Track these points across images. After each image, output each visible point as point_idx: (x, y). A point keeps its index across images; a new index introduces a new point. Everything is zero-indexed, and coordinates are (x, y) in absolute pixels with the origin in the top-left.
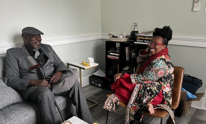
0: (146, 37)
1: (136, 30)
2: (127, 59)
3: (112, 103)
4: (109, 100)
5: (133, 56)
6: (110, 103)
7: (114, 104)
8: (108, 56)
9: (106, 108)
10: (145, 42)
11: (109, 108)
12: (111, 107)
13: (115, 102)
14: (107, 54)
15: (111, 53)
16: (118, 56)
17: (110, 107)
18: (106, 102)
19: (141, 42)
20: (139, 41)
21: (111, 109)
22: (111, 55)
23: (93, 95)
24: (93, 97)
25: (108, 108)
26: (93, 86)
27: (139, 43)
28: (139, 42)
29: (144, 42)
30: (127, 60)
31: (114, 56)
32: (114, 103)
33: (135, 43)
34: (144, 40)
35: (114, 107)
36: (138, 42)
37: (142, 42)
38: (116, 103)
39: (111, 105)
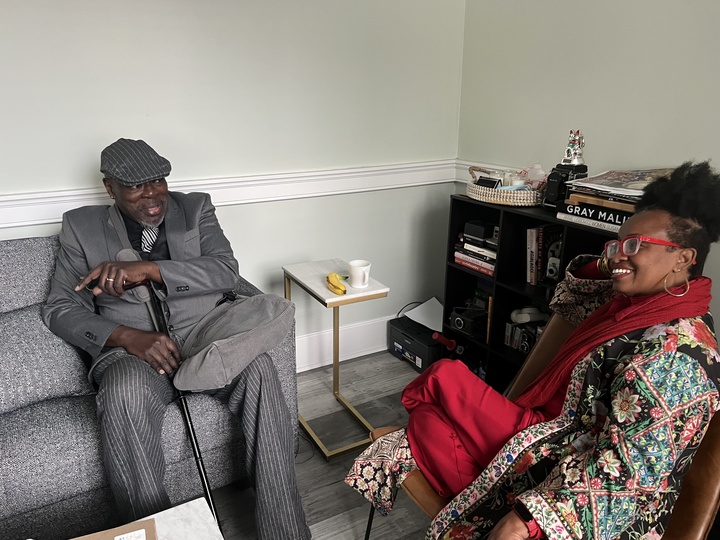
0: (607, 199)
1: (575, 162)
2: (530, 277)
3: (381, 469)
4: (370, 456)
5: (551, 271)
6: (376, 470)
7: (386, 477)
8: (457, 254)
9: (355, 485)
10: (602, 220)
11: (365, 487)
12: (376, 488)
13: (390, 469)
14: (455, 244)
15: (467, 246)
16: (491, 261)
17: (371, 483)
18: (360, 460)
19: (584, 216)
20: (577, 210)
21: (374, 494)
22: (466, 252)
23: (379, 400)
24: (378, 405)
25: (361, 485)
26: (396, 360)
27: (574, 219)
28: (576, 215)
29: (595, 217)
30: (529, 281)
31: (478, 257)
32: (387, 472)
33: (560, 216)
34: (598, 208)
35: (387, 489)
36: (573, 214)
37: (588, 217)
38: (395, 476)
39: (374, 479)
